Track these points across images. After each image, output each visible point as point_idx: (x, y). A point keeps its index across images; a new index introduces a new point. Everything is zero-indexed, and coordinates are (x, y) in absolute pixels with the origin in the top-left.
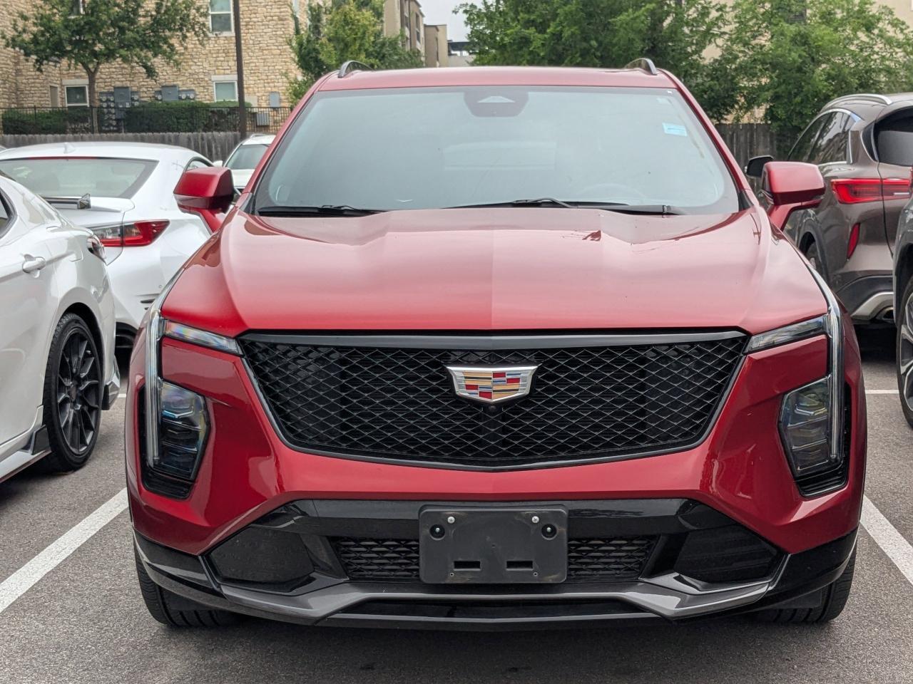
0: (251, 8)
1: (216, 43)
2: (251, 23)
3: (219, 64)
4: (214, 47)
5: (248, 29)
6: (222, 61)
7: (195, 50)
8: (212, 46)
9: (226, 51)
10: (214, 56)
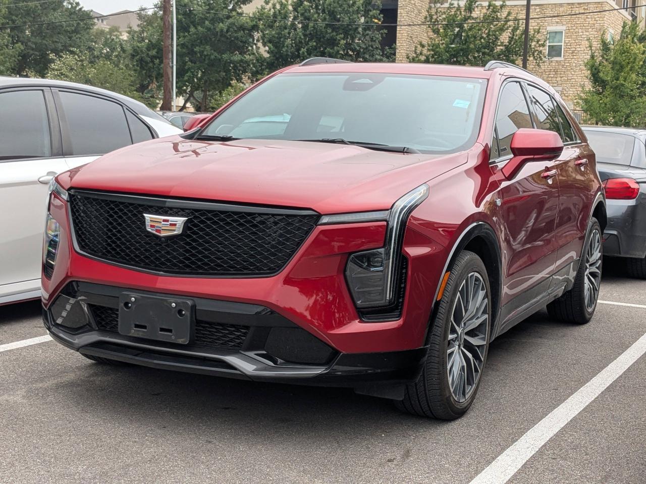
0: (577, 41)
1: (550, 65)
2: (575, 52)
3: (550, 79)
4: (548, 67)
5: (573, 56)
6: (552, 77)
7: (534, 69)
8: (546, 67)
9: (556, 70)
10: (547, 73)
